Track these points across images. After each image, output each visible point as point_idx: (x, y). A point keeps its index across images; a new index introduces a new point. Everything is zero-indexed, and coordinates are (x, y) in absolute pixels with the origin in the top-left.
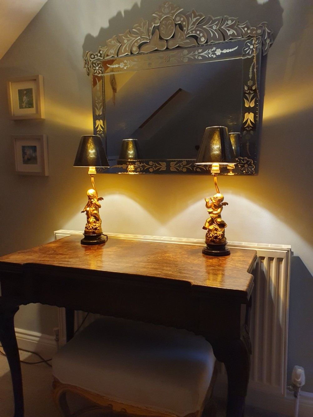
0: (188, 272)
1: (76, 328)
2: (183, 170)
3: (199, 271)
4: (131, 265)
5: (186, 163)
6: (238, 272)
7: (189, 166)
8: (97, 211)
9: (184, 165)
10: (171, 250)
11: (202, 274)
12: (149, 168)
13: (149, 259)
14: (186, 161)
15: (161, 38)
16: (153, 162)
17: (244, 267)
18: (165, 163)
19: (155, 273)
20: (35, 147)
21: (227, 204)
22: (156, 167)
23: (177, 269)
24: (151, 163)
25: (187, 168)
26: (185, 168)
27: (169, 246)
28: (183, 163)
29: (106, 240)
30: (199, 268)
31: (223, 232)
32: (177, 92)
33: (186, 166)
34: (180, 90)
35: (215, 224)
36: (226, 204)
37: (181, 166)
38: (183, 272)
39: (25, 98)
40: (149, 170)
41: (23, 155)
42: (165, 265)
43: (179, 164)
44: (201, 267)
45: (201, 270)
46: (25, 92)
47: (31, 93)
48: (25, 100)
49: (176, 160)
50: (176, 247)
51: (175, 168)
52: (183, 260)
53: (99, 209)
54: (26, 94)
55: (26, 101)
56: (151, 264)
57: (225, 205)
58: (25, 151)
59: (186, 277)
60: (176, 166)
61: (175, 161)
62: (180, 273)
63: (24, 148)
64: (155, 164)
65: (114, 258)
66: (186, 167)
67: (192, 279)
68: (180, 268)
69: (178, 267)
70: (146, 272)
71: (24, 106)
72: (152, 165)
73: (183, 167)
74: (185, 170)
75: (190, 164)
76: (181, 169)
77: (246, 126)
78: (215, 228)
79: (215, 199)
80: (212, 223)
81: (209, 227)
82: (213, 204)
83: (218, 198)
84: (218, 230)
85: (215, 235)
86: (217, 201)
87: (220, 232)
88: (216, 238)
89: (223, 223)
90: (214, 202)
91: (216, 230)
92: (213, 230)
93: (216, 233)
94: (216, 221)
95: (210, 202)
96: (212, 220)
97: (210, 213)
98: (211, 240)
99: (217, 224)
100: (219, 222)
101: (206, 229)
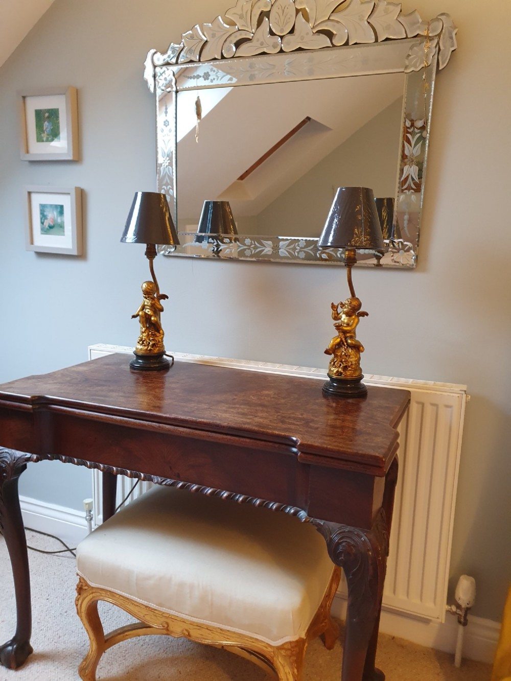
0: (295, 422)
1: (119, 501)
2: (299, 255)
3: (313, 421)
4: (206, 407)
5: (305, 244)
6: (375, 425)
7: (310, 250)
8: (158, 317)
9: (301, 248)
10: (273, 385)
11: (316, 426)
12: (245, 249)
13: (235, 397)
14: (306, 240)
15: (272, 33)
16: (251, 240)
17: (386, 417)
18: (270, 243)
19: (242, 421)
20: (62, 207)
21: (367, 314)
22: (256, 248)
23: (278, 415)
24: (248, 241)
25: (305, 252)
26: (303, 252)
27: (270, 379)
28: (299, 243)
29: (170, 364)
30: (313, 416)
32: (304, 122)
33: (305, 250)
34: (308, 119)
35: (345, 346)
36: (364, 314)
38: (287, 421)
39: (46, 124)
40: (245, 252)
41: (41, 219)
42: (261, 408)
43: (294, 245)
44: (316, 415)
45: (316, 419)
46: (47, 115)
47: (57, 117)
48: (47, 128)
49: (289, 238)
50: (281, 380)
51: (287, 251)
52: (290, 402)
53: (161, 313)
54: (48, 117)
55: (48, 130)
56: (238, 406)
57: (363, 316)
58: (45, 213)
59: (291, 429)
60: (290, 249)
61: (287, 240)
62: (283, 422)
63: (43, 208)
64: (255, 244)
65: (180, 395)
67: (300, 432)
68: (284, 415)
69: (279, 412)
70: (228, 418)
71: (45, 139)
72: (249, 244)
73: (300, 251)
74: (302, 255)
75: (312, 247)
76: (296, 254)
77: (405, 187)
78: (345, 353)
79: (346, 306)
80: (340, 345)
81: (336, 351)
82: (344, 313)
83: (353, 303)
84: (349, 356)
85: (343, 364)
86: (351, 309)
87: (351, 360)
88: (345, 368)
89: (358, 344)
90: (345, 310)
91: (347, 356)
92: (341, 356)
93: (345, 361)
94: (346, 342)
95: (340, 310)
96: (341, 340)
97: (338, 327)
98: (338, 372)
99: (349, 346)
100: (352, 344)
101: (330, 354)
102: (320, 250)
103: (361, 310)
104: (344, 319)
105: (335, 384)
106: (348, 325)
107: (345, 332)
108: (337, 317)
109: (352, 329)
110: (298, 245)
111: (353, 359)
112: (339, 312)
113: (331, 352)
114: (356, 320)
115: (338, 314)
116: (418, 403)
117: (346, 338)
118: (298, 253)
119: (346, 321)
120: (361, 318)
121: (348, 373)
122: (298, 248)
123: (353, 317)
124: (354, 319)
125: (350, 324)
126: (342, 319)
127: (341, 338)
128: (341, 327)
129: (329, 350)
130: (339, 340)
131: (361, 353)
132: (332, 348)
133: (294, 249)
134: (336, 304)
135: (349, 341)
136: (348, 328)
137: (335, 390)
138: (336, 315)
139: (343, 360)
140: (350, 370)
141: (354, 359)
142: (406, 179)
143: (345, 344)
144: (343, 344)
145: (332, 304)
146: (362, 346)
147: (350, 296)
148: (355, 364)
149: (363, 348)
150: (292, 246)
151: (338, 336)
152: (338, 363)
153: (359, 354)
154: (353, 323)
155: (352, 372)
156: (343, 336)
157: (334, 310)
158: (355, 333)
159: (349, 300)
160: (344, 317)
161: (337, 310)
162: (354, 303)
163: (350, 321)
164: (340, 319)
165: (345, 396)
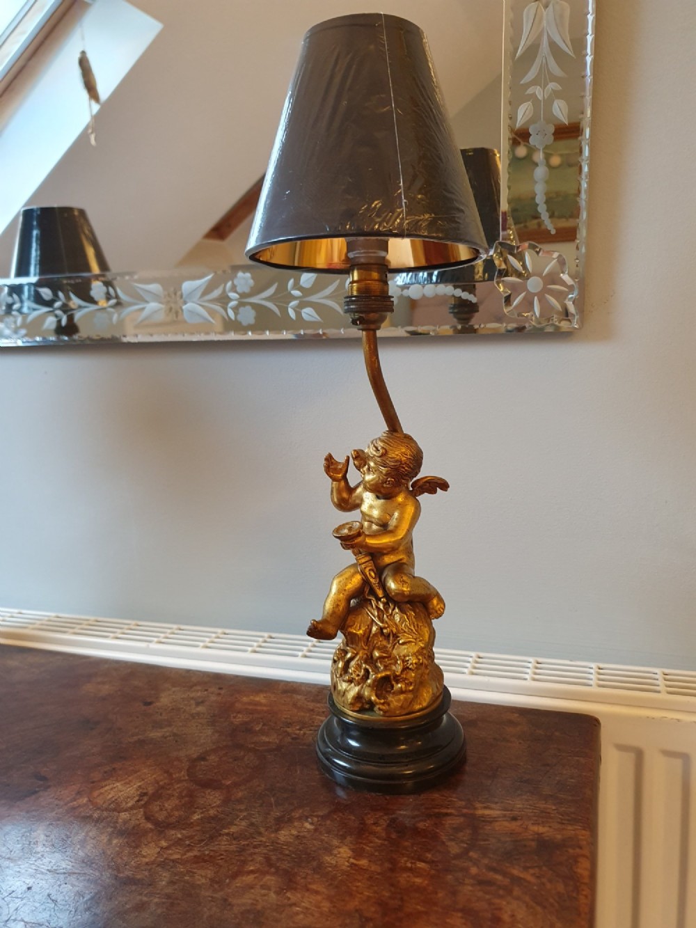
2: (239, 318)
5: (250, 283)
7: (267, 299)
9: (243, 295)
12: (93, 313)
16: (106, 285)
18: (157, 289)
21: (444, 486)
22: (119, 306)
24: (97, 291)
25: (256, 307)
26: (248, 308)
28: (235, 282)
31: (420, 652)
33: (255, 300)
35: (378, 599)
36: (436, 485)
37: (230, 300)
40: (95, 321)
43: (221, 288)
51: (203, 307)
57: (433, 491)
60: (211, 301)
61: (202, 276)
64: (117, 297)
66: (250, 304)
72: (103, 298)
73: (241, 304)
74: (248, 316)
75: (270, 291)
76: (231, 314)
77: (531, 75)
78: (381, 629)
79: (372, 464)
80: (361, 596)
81: (348, 622)
82: (366, 489)
83: (391, 455)
84: (396, 636)
85: (376, 670)
86: (387, 474)
87: (404, 650)
88: (383, 685)
89: (421, 591)
90: (369, 477)
91: (387, 637)
92: (367, 637)
93: (381, 658)
94: (383, 585)
95: (354, 477)
96: (365, 582)
97: (349, 540)
98: (359, 697)
99: (391, 599)
100: (402, 594)
101: (330, 637)
102: (295, 298)
103: (425, 472)
104: (371, 507)
105: (353, 743)
106: (384, 527)
107: (375, 554)
108: (347, 501)
109: (399, 543)
110: (234, 289)
111: (406, 651)
112: (352, 485)
113: (330, 630)
114: (410, 510)
115: (351, 490)
116: (621, 748)
117: (379, 571)
118: (235, 309)
119: (376, 513)
120: (424, 498)
121: (395, 701)
122: (232, 295)
123: (400, 499)
124: (402, 507)
125: (393, 523)
126: (365, 508)
127: (363, 573)
128: (360, 539)
129: (324, 621)
130: (357, 579)
131: (435, 622)
132: (334, 612)
133: (223, 300)
134: (340, 458)
135: (392, 585)
136: (385, 540)
137: (354, 767)
138: (345, 495)
139: (377, 654)
140: (401, 692)
141: (413, 648)
142: (533, 50)
143: (380, 593)
144: (372, 592)
145: (329, 459)
146: (438, 595)
147: (382, 427)
148: (419, 665)
149: (441, 600)
150: (216, 293)
151: (354, 565)
152: (359, 666)
153: (430, 625)
154: (400, 519)
155: (410, 696)
156: (371, 564)
157: (334, 479)
158: (409, 552)
159: (380, 444)
160: (370, 503)
161: (344, 478)
162: (399, 453)
163: (391, 516)
164: (358, 506)
165: (389, 788)
